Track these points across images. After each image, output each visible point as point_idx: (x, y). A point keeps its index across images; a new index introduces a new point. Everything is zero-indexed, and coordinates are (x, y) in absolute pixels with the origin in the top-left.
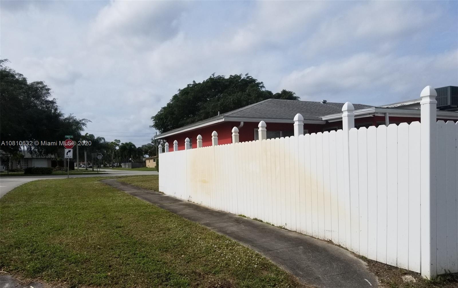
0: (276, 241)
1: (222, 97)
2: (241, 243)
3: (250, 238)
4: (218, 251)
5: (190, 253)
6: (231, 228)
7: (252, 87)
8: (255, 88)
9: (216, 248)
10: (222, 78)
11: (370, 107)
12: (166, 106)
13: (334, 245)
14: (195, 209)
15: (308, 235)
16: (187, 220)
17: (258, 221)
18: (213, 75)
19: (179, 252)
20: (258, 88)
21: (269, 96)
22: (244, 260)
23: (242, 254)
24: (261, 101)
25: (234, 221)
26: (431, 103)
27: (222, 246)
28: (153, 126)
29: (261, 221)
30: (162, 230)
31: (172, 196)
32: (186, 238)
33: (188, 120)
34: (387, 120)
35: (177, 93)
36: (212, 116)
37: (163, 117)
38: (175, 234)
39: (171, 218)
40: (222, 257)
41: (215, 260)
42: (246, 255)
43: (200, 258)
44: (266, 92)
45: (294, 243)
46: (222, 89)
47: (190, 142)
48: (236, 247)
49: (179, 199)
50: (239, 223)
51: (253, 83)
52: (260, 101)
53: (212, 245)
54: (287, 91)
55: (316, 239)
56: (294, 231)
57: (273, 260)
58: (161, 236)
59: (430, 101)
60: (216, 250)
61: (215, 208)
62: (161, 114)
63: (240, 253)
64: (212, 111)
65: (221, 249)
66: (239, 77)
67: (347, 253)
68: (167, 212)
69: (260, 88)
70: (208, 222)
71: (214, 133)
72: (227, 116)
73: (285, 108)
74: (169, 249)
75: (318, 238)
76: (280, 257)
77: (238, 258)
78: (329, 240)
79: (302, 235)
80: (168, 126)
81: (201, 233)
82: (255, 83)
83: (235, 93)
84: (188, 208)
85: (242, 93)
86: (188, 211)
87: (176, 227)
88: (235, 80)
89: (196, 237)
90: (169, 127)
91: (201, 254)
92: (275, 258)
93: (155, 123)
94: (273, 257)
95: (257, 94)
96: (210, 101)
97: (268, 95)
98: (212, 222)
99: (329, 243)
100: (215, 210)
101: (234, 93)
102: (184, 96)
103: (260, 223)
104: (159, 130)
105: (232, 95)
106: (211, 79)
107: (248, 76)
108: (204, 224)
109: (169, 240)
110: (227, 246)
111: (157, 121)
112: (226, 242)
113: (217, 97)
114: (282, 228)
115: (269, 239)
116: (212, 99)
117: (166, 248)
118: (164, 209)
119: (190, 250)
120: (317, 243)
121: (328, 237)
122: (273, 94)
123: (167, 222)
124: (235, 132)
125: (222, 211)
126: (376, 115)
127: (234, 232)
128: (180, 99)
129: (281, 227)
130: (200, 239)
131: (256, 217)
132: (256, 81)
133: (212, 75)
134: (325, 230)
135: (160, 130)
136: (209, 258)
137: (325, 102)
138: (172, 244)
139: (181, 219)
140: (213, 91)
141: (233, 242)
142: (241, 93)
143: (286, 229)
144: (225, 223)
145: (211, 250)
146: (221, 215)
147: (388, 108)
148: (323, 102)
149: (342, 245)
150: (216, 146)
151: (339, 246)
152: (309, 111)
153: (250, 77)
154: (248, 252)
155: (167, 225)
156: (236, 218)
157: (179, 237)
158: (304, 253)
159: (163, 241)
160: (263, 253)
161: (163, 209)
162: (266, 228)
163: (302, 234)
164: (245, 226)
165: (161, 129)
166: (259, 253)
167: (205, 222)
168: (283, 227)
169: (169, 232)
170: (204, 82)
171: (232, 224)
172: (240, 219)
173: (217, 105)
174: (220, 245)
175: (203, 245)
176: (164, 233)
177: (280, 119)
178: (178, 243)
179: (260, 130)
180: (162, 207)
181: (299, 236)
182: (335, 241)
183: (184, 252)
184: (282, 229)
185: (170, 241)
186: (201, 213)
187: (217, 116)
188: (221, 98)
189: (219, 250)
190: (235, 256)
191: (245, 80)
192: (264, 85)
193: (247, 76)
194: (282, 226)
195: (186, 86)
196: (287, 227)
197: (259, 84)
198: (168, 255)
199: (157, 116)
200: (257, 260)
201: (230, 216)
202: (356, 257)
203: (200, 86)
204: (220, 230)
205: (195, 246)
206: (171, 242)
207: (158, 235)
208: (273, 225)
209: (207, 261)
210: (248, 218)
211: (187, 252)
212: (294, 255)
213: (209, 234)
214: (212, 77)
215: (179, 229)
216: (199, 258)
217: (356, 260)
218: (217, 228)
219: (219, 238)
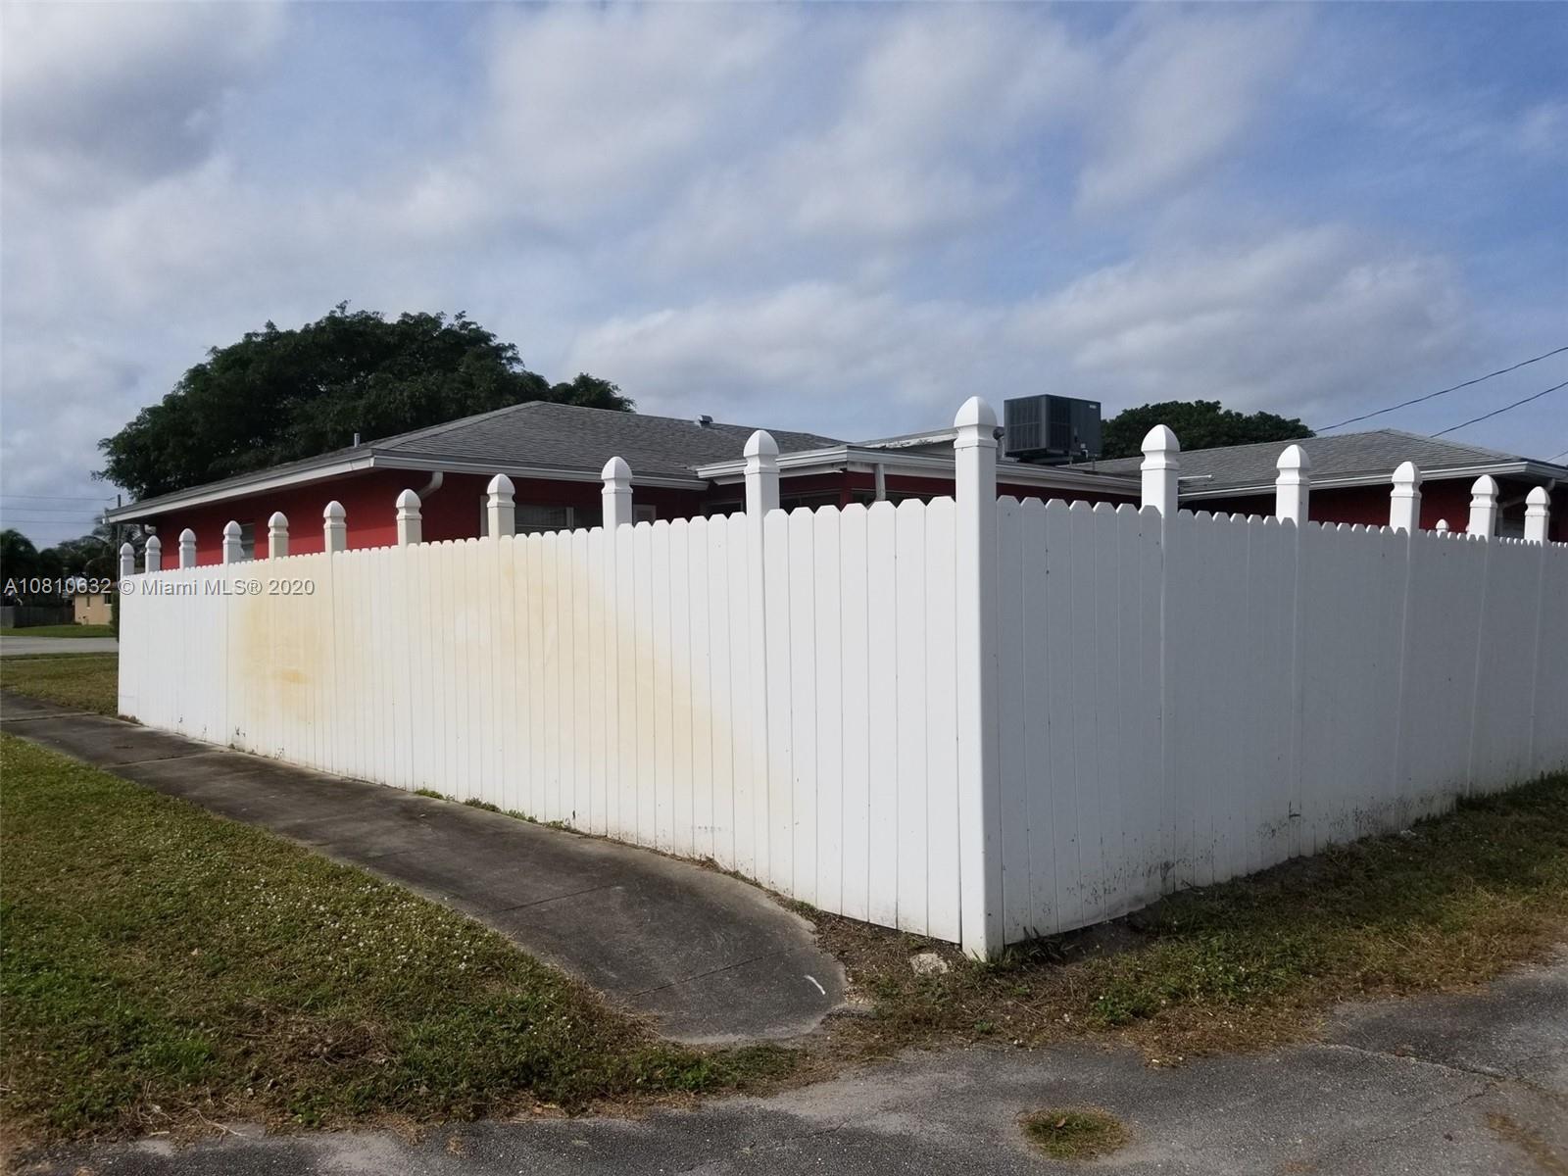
0: (539, 874)
1: (371, 383)
2: (416, 892)
3: (450, 871)
4: (329, 926)
5: (223, 938)
6: (385, 837)
7: (480, 357)
8: (489, 362)
9: (323, 914)
10: (372, 319)
11: (835, 443)
12: (161, 404)
13: (719, 872)
14: (253, 778)
15: (643, 847)
16: (218, 818)
17: (481, 810)
18: (342, 308)
19: (180, 939)
20: (500, 363)
21: (536, 390)
22: (424, 949)
23: (416, 928)
24: (509, 405)
25: (397, 814)
26: (981, 446)
27: (344, 907)
28: (107, 472)
29: (494, 809)
30: (118, 861)
31: (170, 730)
32: (214, 886)
33: (245, 458)
34: (881, 486)
35: (205, 359)
36: (334, 448)
37: (149, 442)
38: (168, 872)
39: (158, 815)
40: (345, 946)
41: (319, 958)
42: (431, 933)
43: (262, 956)
44: (525, 377)
45: (595, 875)
46: (371, 357)
47: (242, 538)
48: (396, 906)
49: (196, 742)
50: (415, 818)
51: (483, 345)
52: (505, 406)
53: (309, 904)
54: (594, 378)
55: (666, 859)
56: (599, 837)
57: (524, 940)
58: (114, 883)
59: (980, 441)
60: (322, 921)
61: (330, 772)
62: (138, 430)
63: (409, 925)
64: (334, 431)
65: (340, 916)
66: (435, 322)
67: (756, 896)
68: (142, 793)
69: (504, 361)
70: (299, 821)
71: (332, 508)
72: (386, 452)
73: (585, 434)
74: (142, 929)
75: (674, 855)
76: (548, 927)
77: (402, 944)
78: (707, 858)
79: (625, 848)
80: (167, 474)
81: (271, 864)
82: (487, 344)
83: (419, 373)
84: (228, 773)
85: (445, 375)
86: (228, 784)
87: (177, 847)
88: (417, 331)
89: (253, 881)
90: (169, 479)
91: (266, 938)
92: (529, 933)
93: (114, 461)
94: (525, 930)
95: (495, 381)
96: (328, 394)
97: (533, 388)
98: (316, 820)
99: (705, 869)
100: (332, 777)
101: (415, 374)
102: (232, 372)
103: (490, 814)
104: (130, 486)
105: (410, 379)
106: (332, 319)
107: (464, 319)
108: (288, 830)
109: (145, 896)
110: (365, 904)
111: (123, 457)
112: (361, 892)
113: (354, 381)
114: (562, 828)
115: (516, 870)
116: (334, 389)
117: (131, 929)
118: (133, 782)
119: (226, 928)
120: (670, 870)
121: (703, 848)
122: (547, 385)
123: (140, 829)
124: (407, 508)
125: (355, 780)
126: (851, 469)
127: (395, 851)
128: (216, 382)
129: (556, 826)
130: (266, 885)
131: (475, 795)
132: (491, 341)
133: (338, 307)
134: (693, 828)
135: (135, 490)
136: (297, 954)
137: (706, 422)
138: (153, 913)
139: (198, 816)
140: (342, 363)
141: (386, 891)
142: (441, 374)
143: (575, 832)
144: (365, 824)
145: (304, 922)
146: (353, 794)
147: (883, 449)
148: (701, 422)
149: (743, 873)
150: (338, 553)
151: (736, 875)
152: (660, 448)
153: (470, 324)
154: (440, 919)
155: (141, 842)
156: (406, 802)
157: (185, 885)
158: (627, 906)
159: (122, 901)
160: (489, 921)
161: (128, 782)
162: (508, 833)
163: (624, 844)
164: (435, 827)
165: (139, 486)
166: (476, 919)
167: (290, 823)
168: (566, 823)
169: (146, 866)
170: (307, 330)
171: (390, 823)
172: (420, 804)
173: (355, 408)
174: (339, 901)
175: (275, 907)
176: (126, 873)
177: (567, 467)
178: (181, 904)
179: (493, 503)
180: (125, 773)
181: (615, 851)
182: (724, 863)
183: (200, 939)
184: (562, 833)
185: (147, 899)
186: (275, 791)
187: (351, 448)
188: (370, 387)
189: (335, 922)
190: (392, 939)
191: (456, 331)
192: (520, 356)
193: (461, 321)
194: (561, 822)
195: (239, 339)
196: (577, 825)
197: (501, 349)
198: (134, 954)
199: (123, 439)
200: (470, 944)
201: (383, 796)
202: (784, 906)
203: (293, 343)
204: (345, 848)
205: (247, 914)
206: (153, 905)
207: (100, 882)
208: (531, 820)
209: (287, 963)
210: (448, 799)
211: (213, 935)
212: (594, 915)
213: (300, 868)
214: (338, 314)
215: (188, 854)
216: (257, 954)
217: (782, 916)
218: (334, 842)
219: (337, 878)
